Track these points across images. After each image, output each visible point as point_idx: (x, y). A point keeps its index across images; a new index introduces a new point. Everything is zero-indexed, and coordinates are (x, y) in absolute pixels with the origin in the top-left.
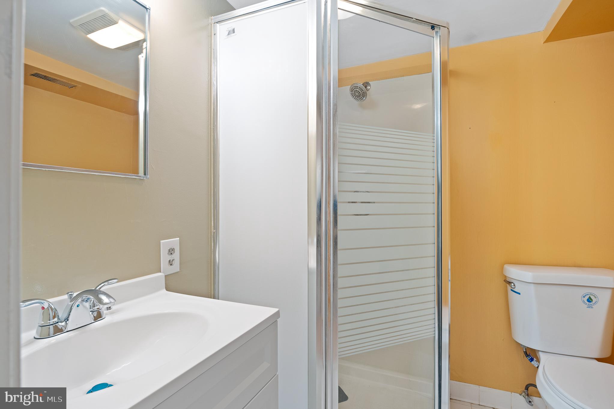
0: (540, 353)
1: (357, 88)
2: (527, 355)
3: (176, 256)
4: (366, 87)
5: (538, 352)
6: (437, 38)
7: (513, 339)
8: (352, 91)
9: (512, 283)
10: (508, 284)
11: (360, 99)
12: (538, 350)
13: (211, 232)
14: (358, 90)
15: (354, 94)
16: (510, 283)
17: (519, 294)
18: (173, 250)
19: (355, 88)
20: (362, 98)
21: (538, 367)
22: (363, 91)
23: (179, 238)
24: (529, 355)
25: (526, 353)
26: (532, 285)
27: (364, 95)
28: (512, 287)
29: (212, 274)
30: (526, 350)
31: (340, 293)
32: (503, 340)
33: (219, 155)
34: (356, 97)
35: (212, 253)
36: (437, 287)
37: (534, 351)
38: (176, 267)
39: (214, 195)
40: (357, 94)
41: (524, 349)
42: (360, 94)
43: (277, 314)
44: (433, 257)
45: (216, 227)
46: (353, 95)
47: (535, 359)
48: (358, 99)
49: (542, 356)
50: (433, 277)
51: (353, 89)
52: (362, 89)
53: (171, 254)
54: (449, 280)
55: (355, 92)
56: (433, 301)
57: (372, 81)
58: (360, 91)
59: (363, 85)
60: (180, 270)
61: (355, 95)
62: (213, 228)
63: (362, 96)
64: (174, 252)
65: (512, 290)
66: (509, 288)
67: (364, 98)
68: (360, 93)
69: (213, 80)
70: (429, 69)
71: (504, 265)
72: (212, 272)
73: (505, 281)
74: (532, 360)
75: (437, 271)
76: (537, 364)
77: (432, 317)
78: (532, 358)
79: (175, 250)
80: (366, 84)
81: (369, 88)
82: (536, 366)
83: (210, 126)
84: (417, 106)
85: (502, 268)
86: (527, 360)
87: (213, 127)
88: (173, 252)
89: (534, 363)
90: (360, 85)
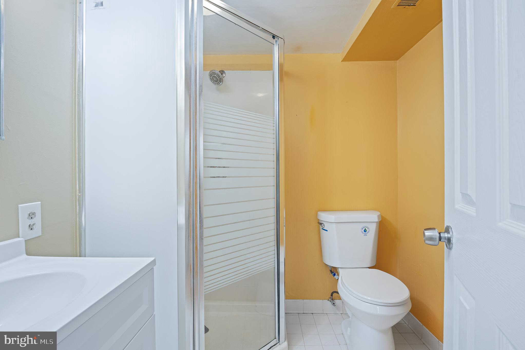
0: (339, 269)
1: (215, 74)
2: (331, 272)
3: (38, 220)
4: (222, 75)
5: (338, 269)
6: (276, 45)
7: (324, 262)
8: (210, 76)
9: (323, 224)
10: (320, 225)
11: (218, 84)
12: (338, 268)
13: (76, 195)
14: (216, 76)
15: (212, 78)
16: (321, 224)
17: (327, 231)
18: (34, 214)
19: (213, 74)
20: (219, 83)
21: (338, 279)
22: (220, 77)
23: (40, 202)
24: (333, 272)
25: (331, 271)
26: (334, 224)
27: (221, 81)
28: (323, 227)
29: (78, 236)
30: (331, 269)
31: (206, 241)
32: (317, 264)
33: (85, 121)
34: (214, 81)
35: (78, 216)
36: (276, 231)
37: (335, 268)
38: (37, 232)
39: (79, 159)
40: (215, 79)
41: (330, 268)
42: (217, 80)
43: (154, 262)
44: (273, 209)
45: (82, 190)
46: (211, 80)
47: (336, 274)
48: (216, 83)
49: (340, 271)
50: (273, 223)
51: (212, 75)
52: (219, 76)
53: (32, 218)
54: (284, 226)
55: (214, 77)
56: (273, 241)
57: (226, 70)
58: (217, 77)
59: (219, 72)
60: (42, 234)
61: (213, 80)
62: (78, 191)
63: (219, 81)
64: (35, 216)
65: (322, 229)
66: (321, 228)
67: (221, 83)
68: (217, 78)
69: (78, 47)
70: (270, 67)
71: (318, 212)
72: (78, 235)
73: (319, 223)
74: (334, 275)
75: (277, 218)
76: (338, 277)
77: (273, 252)
78: (334, 273)
79: (36, 214)
80: (222, 72)
81: (225, 75)
82: (337, 279)
83: (74, 92)
84: (260, 95)
85: (317, 215)
86: (332, 275)
87: (78, 92)
88: (33, 216)
89: (336, 277)
90: (217, 72)
